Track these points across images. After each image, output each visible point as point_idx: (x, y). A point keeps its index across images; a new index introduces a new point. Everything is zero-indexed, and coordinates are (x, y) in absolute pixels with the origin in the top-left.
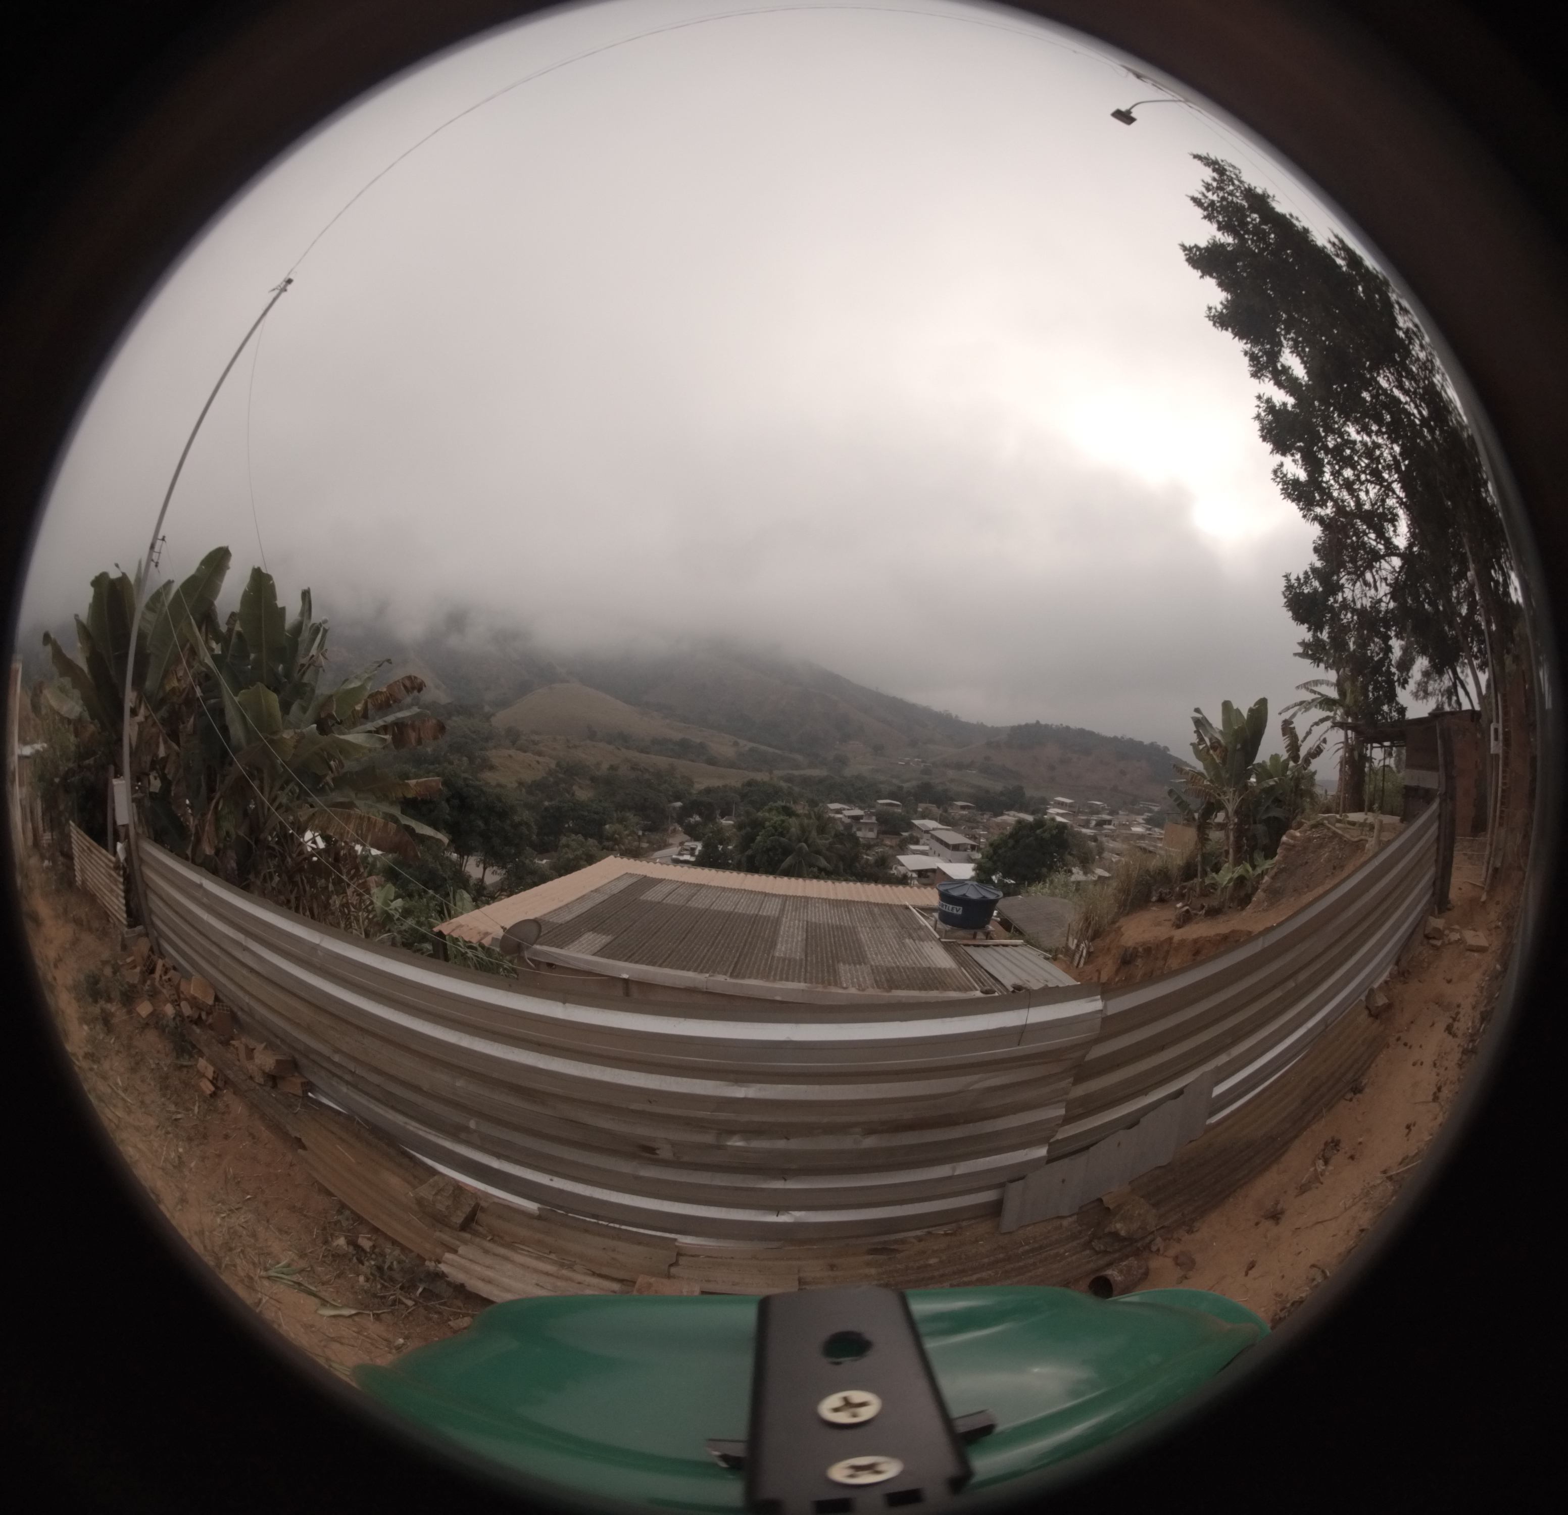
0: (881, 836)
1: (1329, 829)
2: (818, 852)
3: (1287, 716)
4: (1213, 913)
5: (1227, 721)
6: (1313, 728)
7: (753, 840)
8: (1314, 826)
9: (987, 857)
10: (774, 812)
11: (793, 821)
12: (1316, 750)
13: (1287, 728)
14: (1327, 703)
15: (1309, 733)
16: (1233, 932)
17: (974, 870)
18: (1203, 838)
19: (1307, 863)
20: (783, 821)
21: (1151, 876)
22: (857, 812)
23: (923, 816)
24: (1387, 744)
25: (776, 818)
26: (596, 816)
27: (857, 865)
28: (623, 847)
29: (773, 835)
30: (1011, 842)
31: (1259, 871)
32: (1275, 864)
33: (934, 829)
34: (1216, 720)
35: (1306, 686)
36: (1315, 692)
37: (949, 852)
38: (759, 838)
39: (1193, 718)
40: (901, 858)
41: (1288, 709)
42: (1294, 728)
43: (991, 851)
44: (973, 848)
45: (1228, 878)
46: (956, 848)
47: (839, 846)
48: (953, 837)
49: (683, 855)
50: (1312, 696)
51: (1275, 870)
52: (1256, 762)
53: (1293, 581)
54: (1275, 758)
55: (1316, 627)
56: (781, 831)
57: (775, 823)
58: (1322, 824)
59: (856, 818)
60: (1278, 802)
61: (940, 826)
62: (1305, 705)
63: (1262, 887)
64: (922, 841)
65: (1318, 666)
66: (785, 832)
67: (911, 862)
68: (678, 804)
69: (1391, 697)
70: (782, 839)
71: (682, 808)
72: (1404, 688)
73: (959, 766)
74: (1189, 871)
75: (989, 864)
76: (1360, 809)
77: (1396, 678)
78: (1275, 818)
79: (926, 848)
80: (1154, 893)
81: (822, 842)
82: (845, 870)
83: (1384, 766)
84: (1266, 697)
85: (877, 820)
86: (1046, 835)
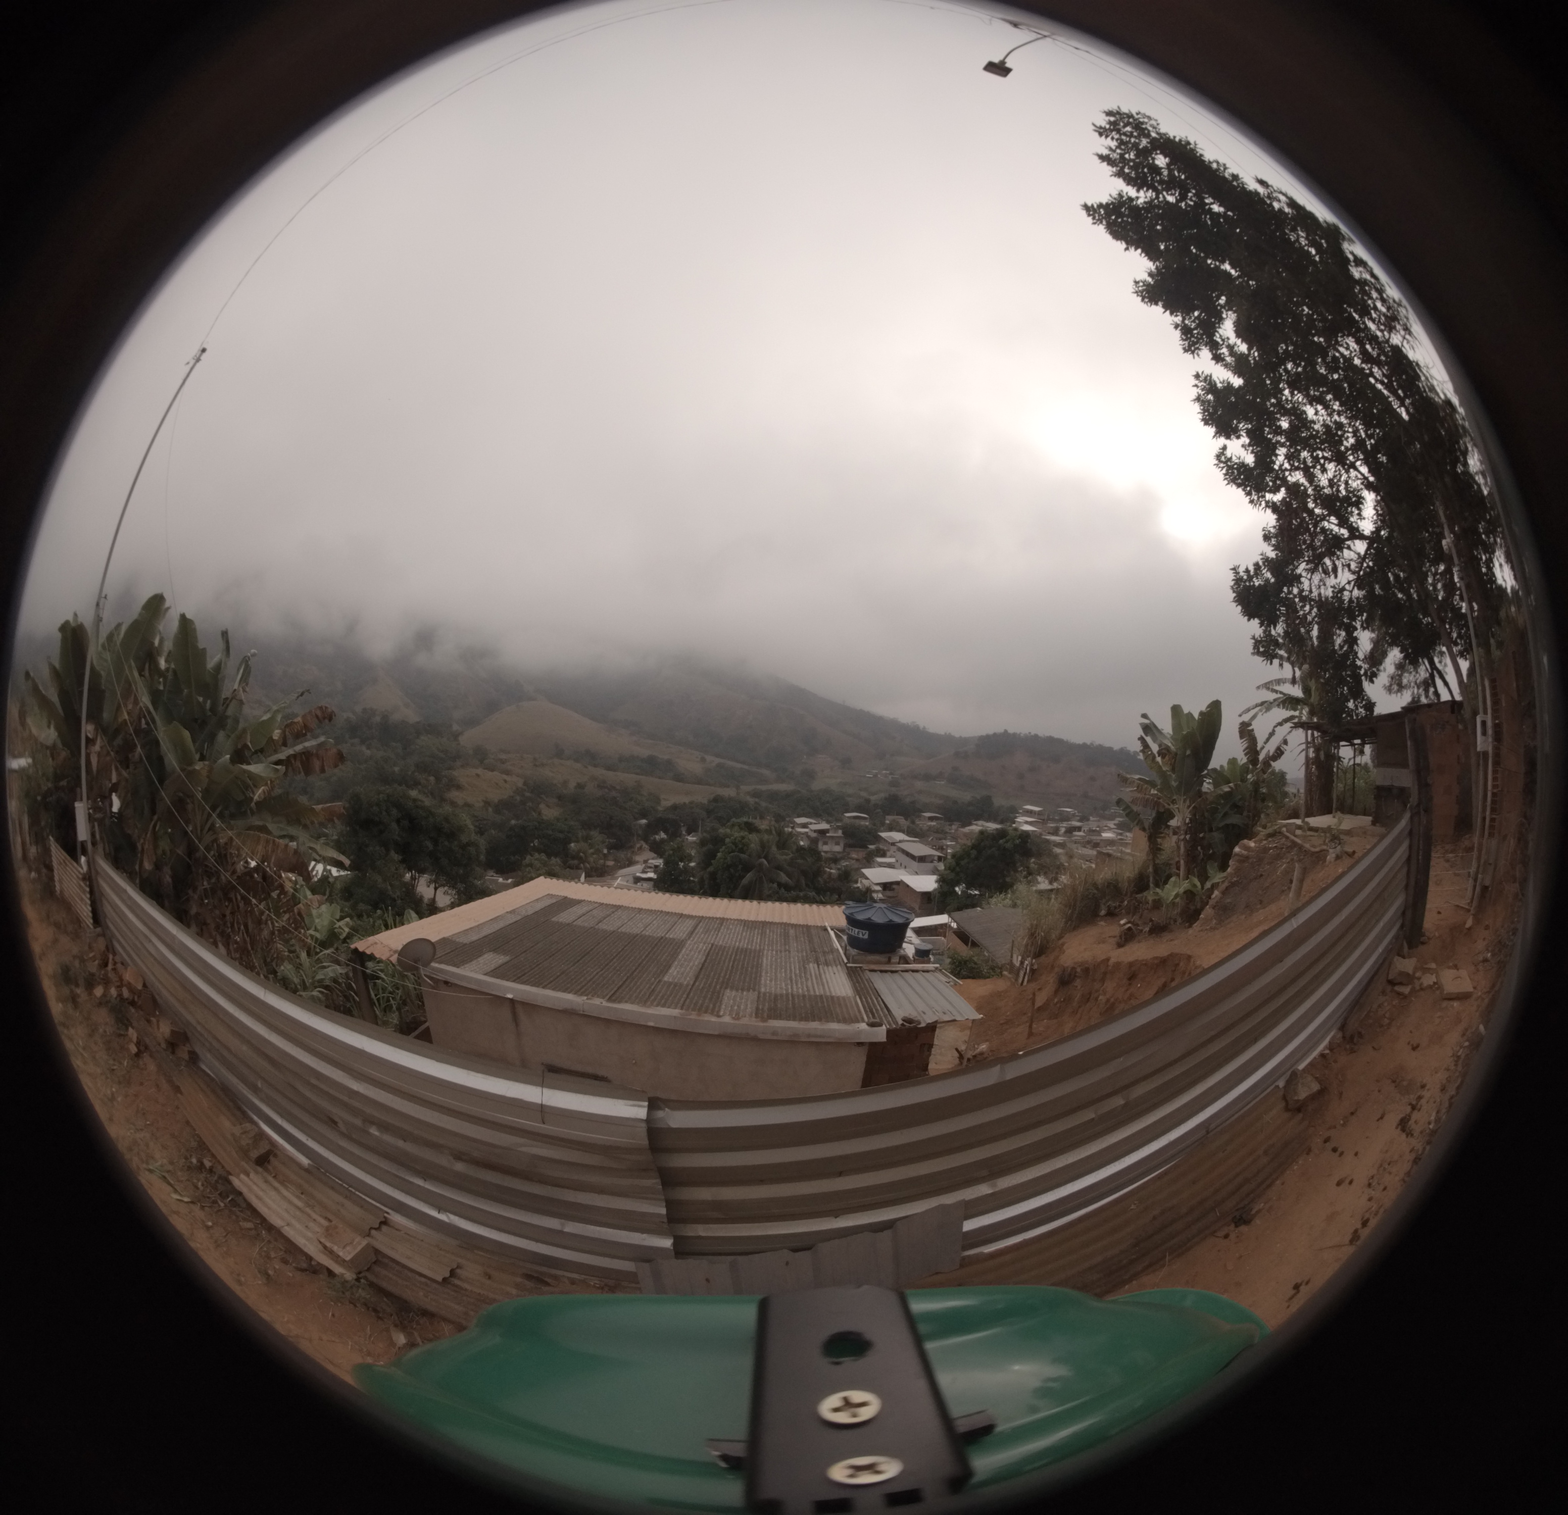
0: (848, 850)
1: (1287, 838)
2: (779, 868)
3: (1246, 718)
4: (1158, 930)
5: (1177, 726)
6: (1276, 729)
7: (714, 856)
8: (1270, 836)
9: (949, 868)
10: (736, 828)
11: (754, 837)
12: (1276, 751)
13: (1245, 731)
14: (1290, 702)
15: (1272, 734)
16: (1171, 955)
17: (936, 882)
18: (1155, 849)
19: (1261, 875)
20: (743, 838)
21: (1097, 889)
22: (824, 826)
23: (891, 829)
24: (1358, 741)
25: (737, 834)
26: (561, 836)
27: (820, 879)
28: (588, 866)
29: (733, 851)
30: (974, 853)
31: (1208, 885)
32: (1226, 878)
33: (900, 841)
34: (1166, 725)
35: (1267, 686)
36: (1276, 692)
37: (915, 864)
38: (719, 855)
39: (1141, 724)
40: (866, 871)
41: (1248, 710)
42: (1253, 730)
43: (954, 863)
44: (940, 859)
45: (1174, 893)
46: (922, 859)
47: (800, 861)
48: (919, 849)
49: (646, 872)
50: (1274, 696)
51: (1226, 884)
52: (1210, 767)
53: (1242, 574)
54: (1233, 762)
55: (1269, 620)
56: (741, 847)
57: (735, 839)
58: (1280, 833)
59: (822, 832)
60: (1237, 808)
61: (907, 838)
62: (1266, 706)
63: (1211, 902)
64: (888, 854)
65: (1271, 663)
66: (745, 848)
67: (876, 875)
68: (644, 821)
69: (1357, 692)
70: (742, 856)
71: (648, 825)
72: (1372, 682)
73: (927, 777)
74: (1141, 883)
75: (952, 876)
76: (1327, 810)
77: (1362, 672)
78: (1234, 826)
79: (892, 860)
80: (1103, 907)
81: (783, 857)
82: (807, 885)
83: (1354, 764)
84: (1219, 699)
85: (843, 833)
86: (1009, 845)
